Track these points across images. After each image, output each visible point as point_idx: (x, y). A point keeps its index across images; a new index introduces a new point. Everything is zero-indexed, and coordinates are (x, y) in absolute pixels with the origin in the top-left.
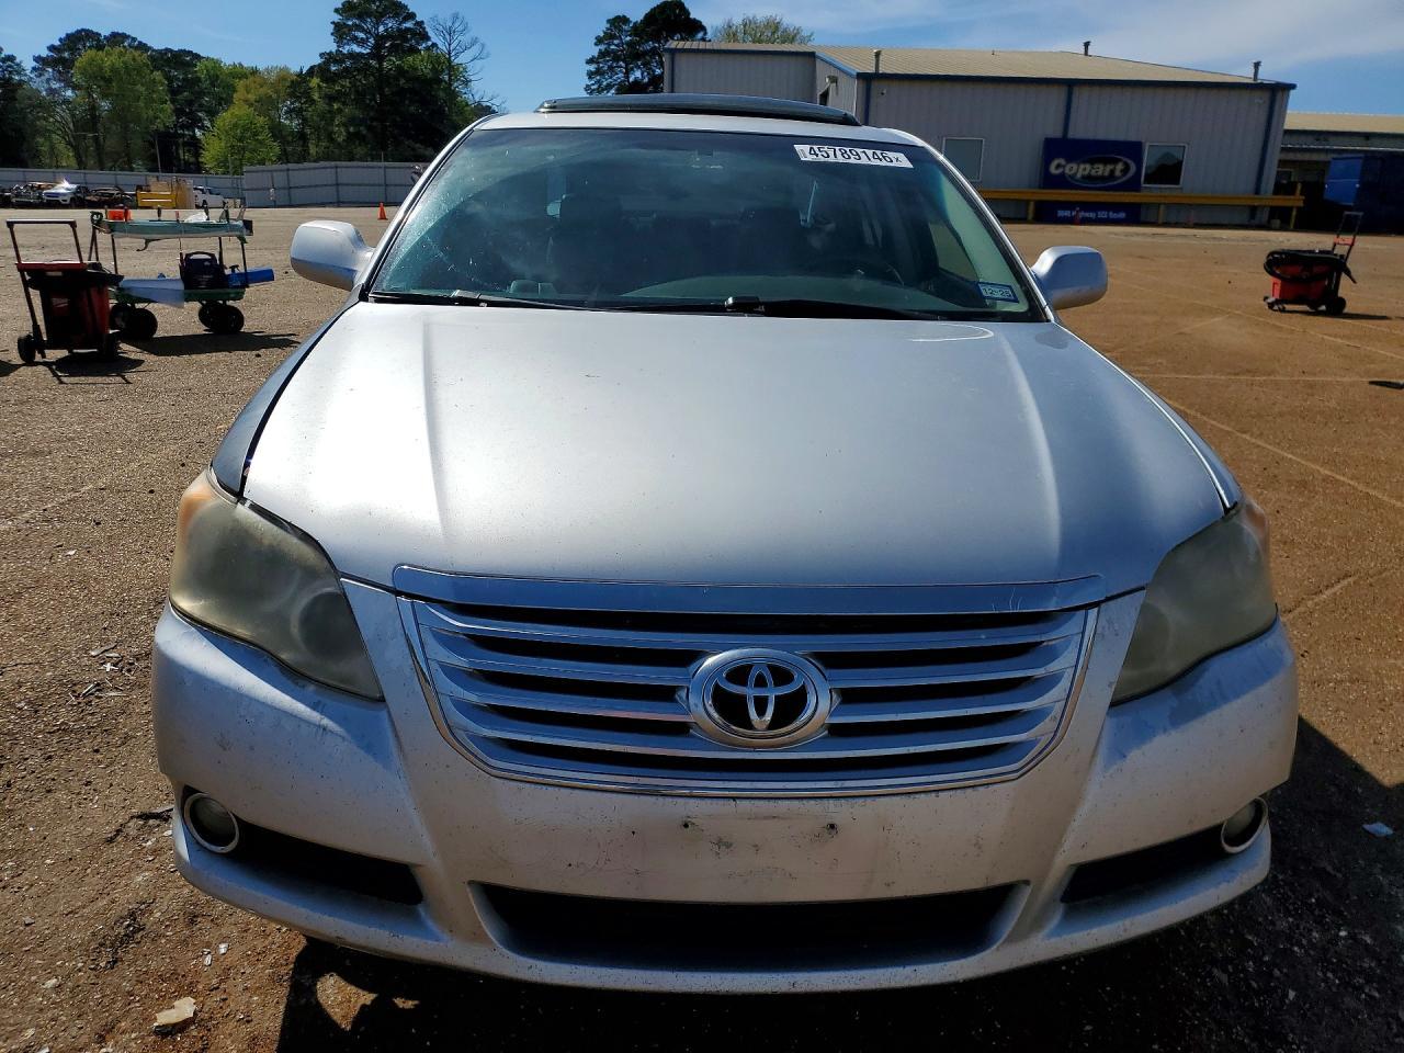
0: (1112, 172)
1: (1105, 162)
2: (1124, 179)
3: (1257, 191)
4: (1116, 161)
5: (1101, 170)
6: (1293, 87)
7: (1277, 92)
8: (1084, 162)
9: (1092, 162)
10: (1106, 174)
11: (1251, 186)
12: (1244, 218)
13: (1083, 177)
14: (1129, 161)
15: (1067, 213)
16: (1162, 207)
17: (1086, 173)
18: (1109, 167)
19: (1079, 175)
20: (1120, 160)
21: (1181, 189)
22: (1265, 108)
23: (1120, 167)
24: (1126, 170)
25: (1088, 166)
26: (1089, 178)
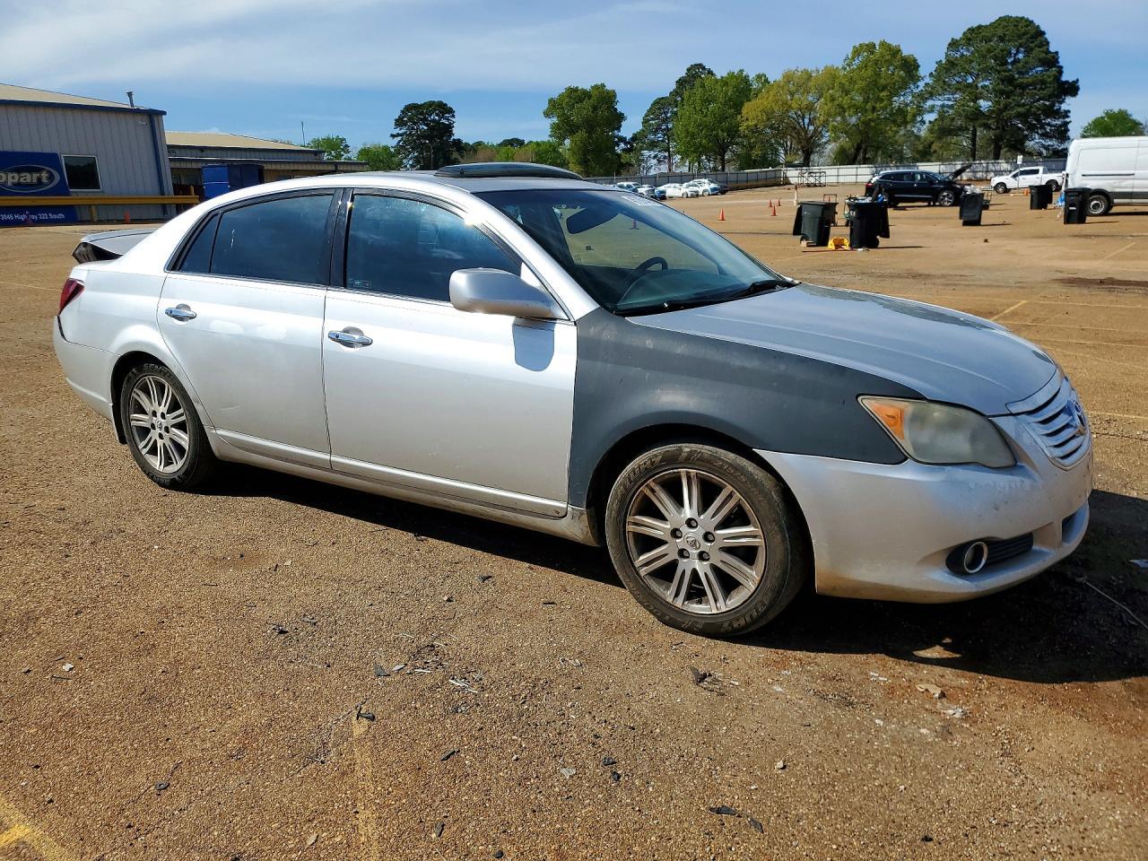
0: (39, 179)
1: (31, 170)
2: (51, 186)
3: (162, 193)
4: (39, 170)
5: (28, 178)
6: (164, 113)
7: (153, 116)
8: (12, 171)
9: (19, 171)
10: (35, 181)
11: (157, 189)
12: (159, 214)
13: (14, 184)
14: (52, 171)
15: (10, 217)
16: (93, 207)
17: (16, 180)
18: (35, 176)
19: (10, 184)
20: (43, 169)
21: (103, 192)
22: (148, 130)
23: (44, 175)
24: (51, 177)
25: (16, 175)
26: (18, 185)
